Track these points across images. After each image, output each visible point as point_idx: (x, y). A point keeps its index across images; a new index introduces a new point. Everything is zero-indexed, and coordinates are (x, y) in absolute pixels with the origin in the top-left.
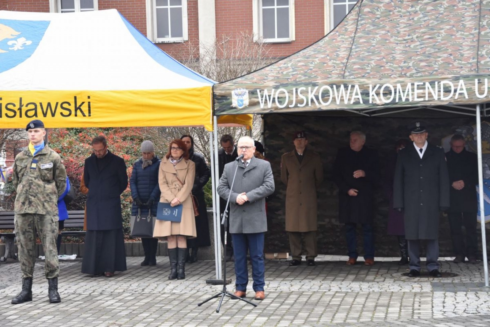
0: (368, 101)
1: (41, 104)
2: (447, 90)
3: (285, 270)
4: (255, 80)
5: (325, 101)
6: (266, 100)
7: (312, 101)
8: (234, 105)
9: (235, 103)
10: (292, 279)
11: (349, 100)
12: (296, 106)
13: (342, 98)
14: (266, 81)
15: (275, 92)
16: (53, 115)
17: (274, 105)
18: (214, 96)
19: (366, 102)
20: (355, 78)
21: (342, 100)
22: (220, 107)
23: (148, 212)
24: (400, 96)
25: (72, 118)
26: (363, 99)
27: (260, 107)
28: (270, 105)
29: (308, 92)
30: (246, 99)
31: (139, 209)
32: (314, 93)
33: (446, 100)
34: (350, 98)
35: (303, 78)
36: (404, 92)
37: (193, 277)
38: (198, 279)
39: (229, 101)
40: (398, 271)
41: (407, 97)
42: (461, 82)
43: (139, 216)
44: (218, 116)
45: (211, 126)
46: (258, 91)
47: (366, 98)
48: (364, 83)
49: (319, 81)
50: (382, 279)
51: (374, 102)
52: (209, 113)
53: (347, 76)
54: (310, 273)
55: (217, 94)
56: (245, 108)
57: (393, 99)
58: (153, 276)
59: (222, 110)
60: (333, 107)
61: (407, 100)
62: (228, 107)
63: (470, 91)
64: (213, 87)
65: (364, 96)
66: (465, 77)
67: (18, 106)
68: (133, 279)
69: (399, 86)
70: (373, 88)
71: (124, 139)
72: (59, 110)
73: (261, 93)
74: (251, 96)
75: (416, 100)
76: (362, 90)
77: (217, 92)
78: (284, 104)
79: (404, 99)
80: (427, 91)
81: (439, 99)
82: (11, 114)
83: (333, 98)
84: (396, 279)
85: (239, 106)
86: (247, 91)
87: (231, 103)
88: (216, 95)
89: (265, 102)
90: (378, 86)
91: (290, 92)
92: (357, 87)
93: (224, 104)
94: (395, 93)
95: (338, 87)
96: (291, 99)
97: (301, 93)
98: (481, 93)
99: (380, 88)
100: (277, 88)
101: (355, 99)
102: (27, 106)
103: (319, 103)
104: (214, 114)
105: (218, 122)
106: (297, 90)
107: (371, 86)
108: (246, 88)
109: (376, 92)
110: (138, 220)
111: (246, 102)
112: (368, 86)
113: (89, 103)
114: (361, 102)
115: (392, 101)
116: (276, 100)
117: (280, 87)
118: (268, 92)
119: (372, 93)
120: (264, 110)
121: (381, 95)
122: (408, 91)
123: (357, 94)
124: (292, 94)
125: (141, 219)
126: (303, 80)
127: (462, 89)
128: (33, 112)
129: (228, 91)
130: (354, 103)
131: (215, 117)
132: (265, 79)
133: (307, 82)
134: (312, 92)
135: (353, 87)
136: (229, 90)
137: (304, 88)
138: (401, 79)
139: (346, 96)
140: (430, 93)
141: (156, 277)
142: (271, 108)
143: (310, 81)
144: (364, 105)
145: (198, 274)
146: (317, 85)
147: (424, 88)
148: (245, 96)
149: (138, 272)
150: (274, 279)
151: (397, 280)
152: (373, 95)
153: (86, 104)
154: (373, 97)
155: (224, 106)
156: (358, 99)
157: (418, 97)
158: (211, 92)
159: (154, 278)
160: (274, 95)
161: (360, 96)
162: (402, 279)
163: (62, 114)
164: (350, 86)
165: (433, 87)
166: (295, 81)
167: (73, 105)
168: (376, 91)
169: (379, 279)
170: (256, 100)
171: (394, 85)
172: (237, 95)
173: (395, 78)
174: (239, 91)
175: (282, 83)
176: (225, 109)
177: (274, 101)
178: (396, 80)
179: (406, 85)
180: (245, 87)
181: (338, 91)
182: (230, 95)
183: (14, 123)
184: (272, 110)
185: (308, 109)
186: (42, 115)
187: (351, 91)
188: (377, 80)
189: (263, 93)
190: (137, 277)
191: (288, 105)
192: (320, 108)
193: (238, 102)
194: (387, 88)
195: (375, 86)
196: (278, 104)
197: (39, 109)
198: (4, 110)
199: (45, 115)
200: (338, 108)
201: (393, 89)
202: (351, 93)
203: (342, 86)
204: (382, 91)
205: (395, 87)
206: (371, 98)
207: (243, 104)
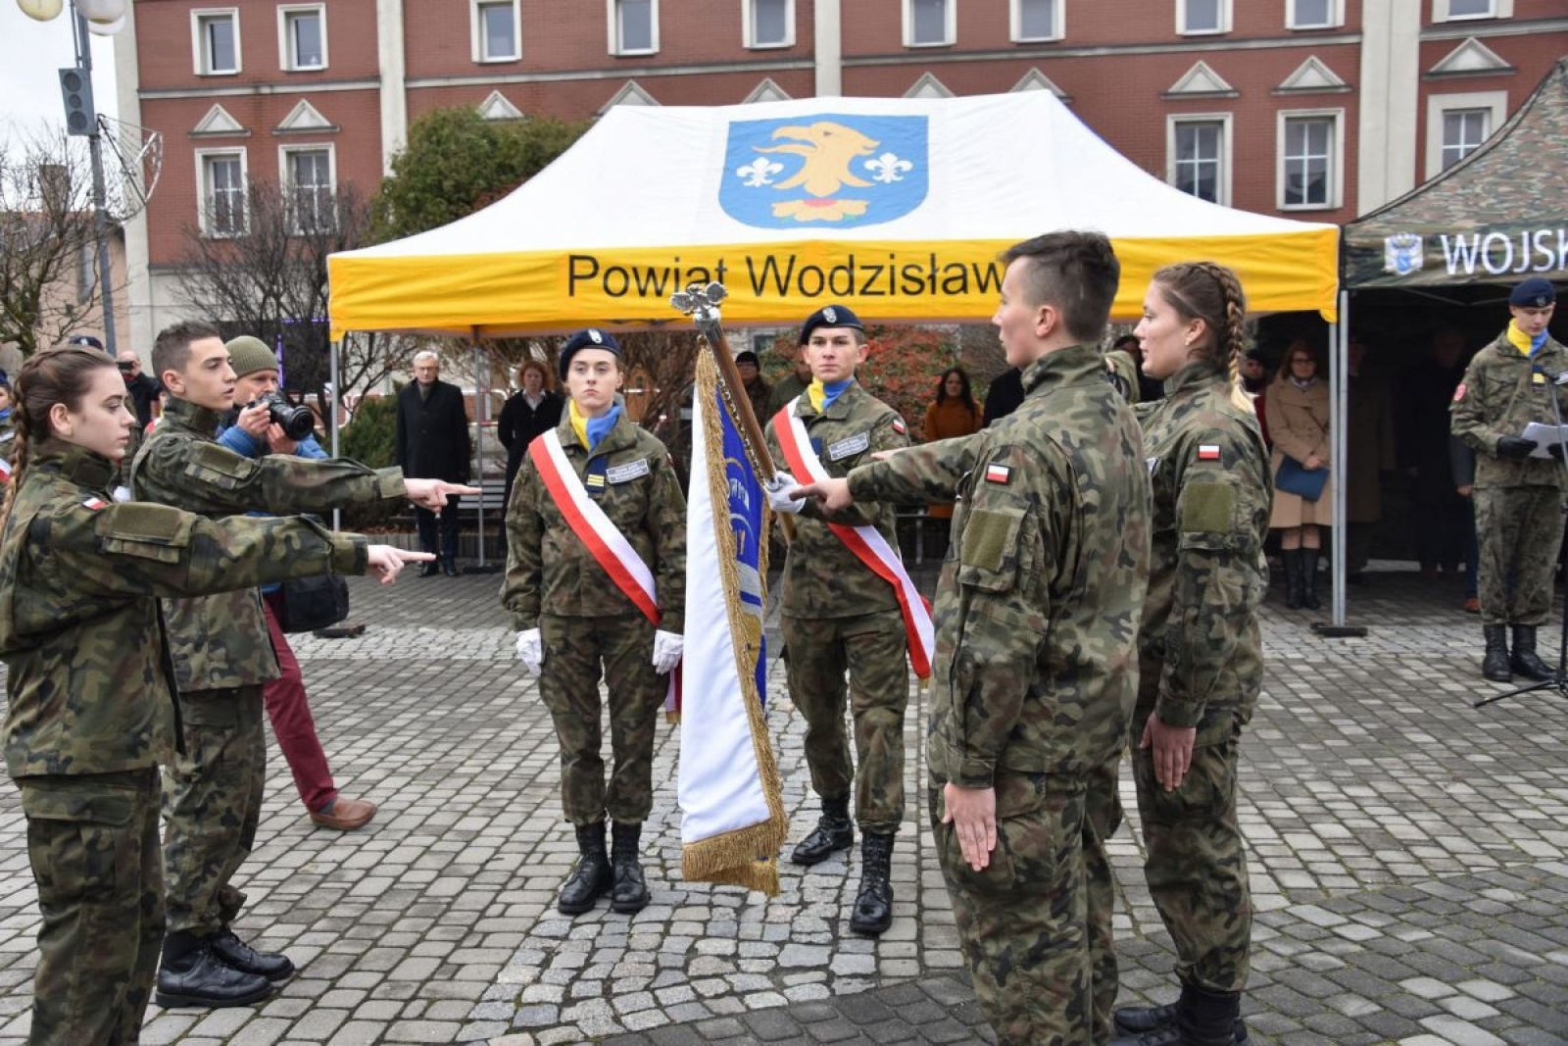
1: (975, 267)
6: (1461, 257)
7: (1566, 259)
8: (1388, 268)
9: (1392, 261)
12: (1530, 270)
15: (1481, 240)
17: (1479, 269)
18: (1344, 249)
22: (1356, 272)
27: (1447, 271)
28: (1469, 267)
29: (1557, 241)
30: (1417, 255)
39: (1379, 259)
44: (1350, 292)
45: (1335, 310)
46: (1444, 238)
52: (1332, 286)
55: (1352, 245)
56: (1414, 274)
59: (1361, 278)
62: (1376, 271)
64: (1343, 229)
67: (927, 271)
73: (1451, 242)
74: (1427, 248)
77: (1353, 241)
78: (1502, 265)
82: (914, 287)
85: (1403, 269)
86: (1419, 239)
87: (1382, 264)
88: (1348, 246)
89: (1458, 263)
91: (1517, 241)
93: (1366, 266)
96: (1519, 255)
97: (1542, 243)
100: (1484, 232)
102: (946, 269)
104: (1342, 286)
106: (1531, 236)
108: (1418, 233)
111: (1417, 259)
116: (1485, 257)
117: (1494, 229)
118: (1466, 241)
120: (1456, 277)
124: (1522, 245)
126: (1547, 215)
128: (958, 284)
129: (1376, 240)
131: (1344, 294)
136: (1377, 236)
137: (1548, 233)
142: (1472, 274)
143: (1560, 216)
148: (1414, 249)
155: (1366, 270)
158: (1338, 242)
160: (1480, 246)
166: (1524, 217)
170: (1438, 257)
172: (1397, 248)
174: (1400, 238)
175: (1495, 221)
176: (1368, 275)
177: (1479, 260)
180: (1415, 230)
182: (1381, 247)
183: (919, 305)
184: (1474, 277)
186: (978, 290)
189: (1455, 242)
191: (1511, 267)
193: (1399, 262)
196: (1488, 266)
197: (971, 278)
198: (900, 281)
199: (983, 288)
207: (1410, 266)
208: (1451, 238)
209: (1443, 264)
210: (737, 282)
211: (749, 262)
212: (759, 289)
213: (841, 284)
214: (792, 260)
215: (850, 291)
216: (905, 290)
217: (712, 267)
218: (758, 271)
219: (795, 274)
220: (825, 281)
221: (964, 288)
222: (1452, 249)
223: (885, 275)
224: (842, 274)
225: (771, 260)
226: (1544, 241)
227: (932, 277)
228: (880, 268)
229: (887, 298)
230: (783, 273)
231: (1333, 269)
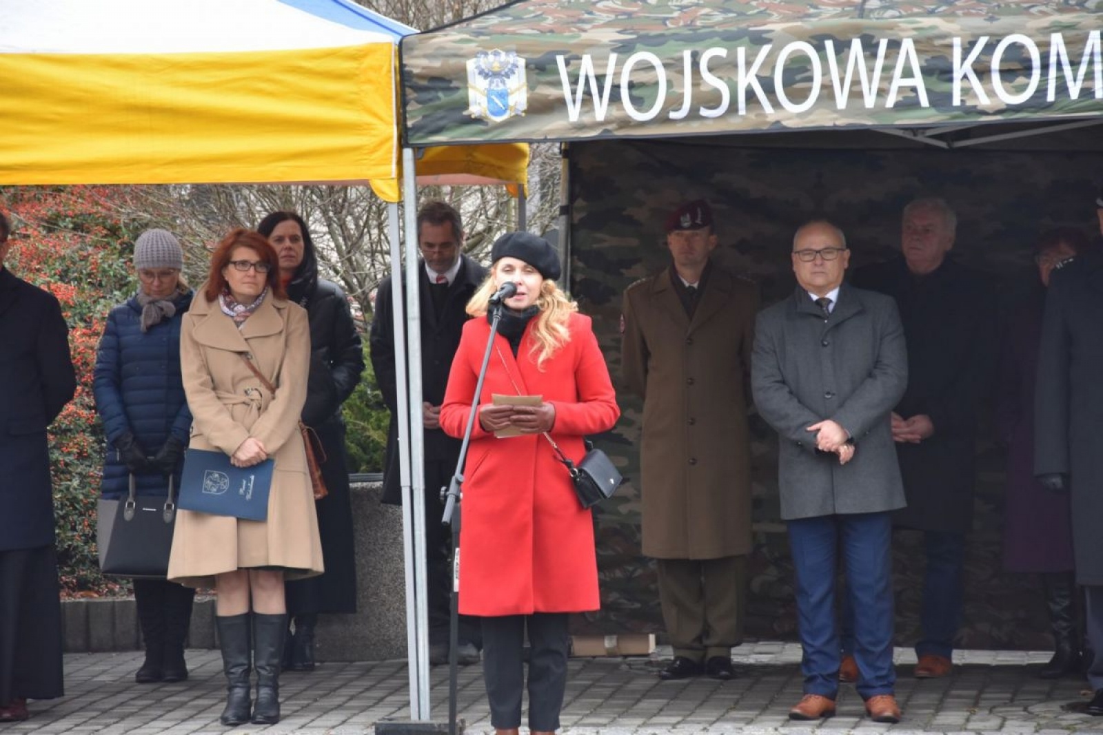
0: (949, 96)
3: (646, 694)
4: (549, 21)
5: (797, 96)
6: (588, 93)
7: (751, 96)
8: (474, 110)
9: (478, 102)
10: (674, 720)
11: (882, 93)
12: (693, 115)
13: (855, 89)
14: (586, 26)
15: (620, 63)
17: (616, 113)
18: (404, 76)
19: (940, 100)
20: (900, 17)
21: (856, 94)
22: (424, 117)
23: (167, 485)
24: (1061, 79)
26: (929, 91)
27: (567, 116)
28: (601, 111)
29: (735, 66)
30: (518, 89)
31: (131, 476)
32: (755, 69)
34: (885, 85)
35: (719, 17)
36: (1075, 64)
37: (325, 717)
38: (344, 722)
39: (456, 96)
40: (1048, 697)
41: (1088, 84)
43: (130, 499)
44: (417, 149)
45: (395, 183)
46: (560, 60)
47: (942, 87)
48: (935, 32)
49: (776, 26)
50: (995, 722)
51: (970, 103)
52: (389, 139)
53: (872, 11)
54: (737, 703)
55: (416, 71)
56: (514, 121)
57: (1037, 91)
58: (178, 714)
59: (433, 126)
60: (825, 120)
62: (456, 115)
64: (401, 44)
65: (934, 79)
68: (107, 726)
69: (1057, 40)
70: (966, 52)
71: (51, 225)
73: (571, 68)
74: (535, 77)
76: (928, 57)
77: (417, 64)
78: (651, 106)
79: (1074, 92)
83: (823, 87)
84: (1043, 722)
85: (496, 113)
86: (522, 62)
87: (465, 104)
88: (410, 73)
89: (584, 102)
90: (983, 41)
91: (674, 66)
92: (908, 45)
93: (439, 108)
94: (1045, 67)
95: (842, 47)
96: (677, 90)
97: (710, 70)
99: (990, 48)
100: (625, 49)
101: (901, 89)
103: (776, 104)
104: (403, 142)
105: (419, 172)
106: (695, 57)
107: (957, 42)
108: (519, 52)
109: (978, 67)
110: (129, 515)
111: (519, 99)
112: (946, 41)
114: (924, 101)
115: (1032, 97)
116: (624, 93)
117: (638, 46)
118: (595, 66)
119: (962, 68)
120: (581, 127)
121: (996, 77)
122: (1091, 63)
123: (908, 73)
124: (681, 72)
125: (138, 510)
126: (720, 24)
129: (453, 62)
130: (899, 106)
131: (408, 153)
132: (584, 21)
133: (734, 29)
134: (749, 64)
135: (894, 45)
136: (456, 56)
137: (721, 52)
138: (1066, 18)
139: (870, 81)
141: (191, 717)
142: (606, 122)
143: (743, 25)
144: (933, 111)
145: (339, 707)
146: (768, 41)
148: (513, 77)
149: (122, 704)
150: (613, 721)
151: (1048, 726)
152: (965, 77)
154: (966, 84)
155: (441, 113)
156: (914, 89)
158: (394, 62)
159: (184, 720)
160: (617, 74)
161: (918, 81)
162: (1064, 723)
164: (883, 44)
166: (692, 25)
168: (977, 61)
169: (982, 720)
170: (552, 92)
171: (1041, 38)
172: (486, 76)
173: (1045, 14)
174: (492, 61)
175: (642, 33)
176: (442, 123)
177: (615, 98)
178: (1045, 22)
179: (1084, 40)
180: (514, 47)
181: (842, 63)
182: (461, 75)
184: (610, 127)
185: (734, 125)
187: (889, 62)
188: (978, 22)
189: (579, 68)
190: (122, 718)
191: (665, 110)
192: (778, 122)
193: (490, 101)
194: (1015, 48)
195: (972, 44)
196: (629, 108)
200: (842, 122)
201: (1035, 55)
202: (888, 69)
203: (856, 44)
204: (995, 62)
205: (1044, 46)
206: (957, 86)
207: (507, 107)
208: (573, 60)
209: (560, 103)
226: (715, 66)
231: (389, 111)
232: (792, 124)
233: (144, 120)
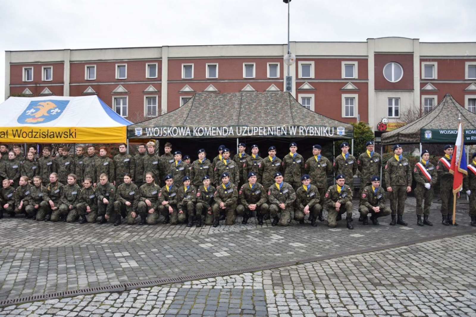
1: (56, 133)
2: (225, 131)
4: (145, 124)
5: (175, 134)
7: (169, 134)
8: (136, 134)
9: (136, 133)
11: (185, 134)
12: (162, 136)
14: (149, 125)
16: (61, 137)
18: (128, 130)
19: (192, 135)
20: (187, 125)
21: (182, 134)
24: (206, 133)
25: (68, 139)
28: (151, 135)
33: (225, 135)
36: (208, 131)
42: (231, 128)
44: (129, 138)
46: (146, 129)
47: (192, 133)
48: (191, 127)
49: (173, 125)
51: (195, 135)
53: (184, 124)
56: (141, 136)
59: (131, 136)
60: (178, 137)
61: (209, 135)
63: (235, 132)
64: (127, 126)
66: (233, 126)
67: (47, 133)
69: (206, 129)
72: (63, 135)
74: (143, 131)
75: (213, 135)
76: (191, 130)
77: (129, 129)
78: (157, 134)
79: (208, 134)
80: (217, 131)
81: (222, 135)
82: (44, 136)
83: (178, 133)
85: (139, 135)
86: (142, 129)
87: (135, 134)
89: (149, 134)
91: (160, 130)
92: (188, 128)
93: (132, 134)
95: (180, 128)
96: (160, 133)
98: (239, 133)
99: (198, 129)
100: (154, 127)
101: (187, 133)
102: (50, 133)
103: (172, 135)
104: (127, 138)
106: (163, 129)
111: (141, 133)
112: (193, 128)
113: (75, 132)
114: (190, 135)
115: (203, 135)
118: (151, 129)
119: (195, 131)
122: (210, 131)
126: (165, 125)
127: (231, 131)
130: (187, 135)
133: (167, 125)
134: (169, 130)
135: (187, 128)
136: (134, 128)
137: (166, 128)
138: (207, 126)
139: (184, 132)
140: (218, 132)
143: (169, 125)
146: (172, 127)
147: (216, 130)
148: (141, 131)
153: (74, 133)
157: (214, 134)
158: (126, 129)
160: (153, 130)
161: (189, 133)
163: (64, 137)
164: (185, 128)
165: (220, 130)
166: (162, 125)
167: (69, 133)
170: (145, 132)
172: (137, 130)
174: (138, 128)
175: (156, 126)
177: (153, 133)
178: (204, 126)
179: (209, 128)
180: (141, 127)
181: (180, 130)
182: (134, 130)
183: (45, 140)
185: (167, 137)
188: (197, 126)
191: (159, 135)
192: (172, 137)
193: (138, 133)
194: (201, 129)
195: (196, 128)
196: (154, 135)
197: (55, 135)
198: (41, 135)
199: (57, 137)
200: (180, 137)
201: (203, 130)
202: (186, 131)
203: (182, 128)
204: (198, 131)
205: (204, 129)
206: (194, 133)
208: (148, 128)
209: (146, 134)
210: (10, 135)
211: (13, 131)
212: (14, 136)
213: (30, 136)
214: (21, 130)
215: (32, 137)
216: (42, 137)
217: (5, 131)
218: (14, 133)
219: (21, 133)
220: (27, 135)
221: (54, 137)
222: (148, 131)
223: (38, 134)
224: (30, 133)
225: (17, 130)
226: (165, 130)
227: (47, 135)
228: (38, 132)
229: (39, 139)
230: (19, 133)
231: (126, 134)
232: (174, 137)
233: (97, 135)
